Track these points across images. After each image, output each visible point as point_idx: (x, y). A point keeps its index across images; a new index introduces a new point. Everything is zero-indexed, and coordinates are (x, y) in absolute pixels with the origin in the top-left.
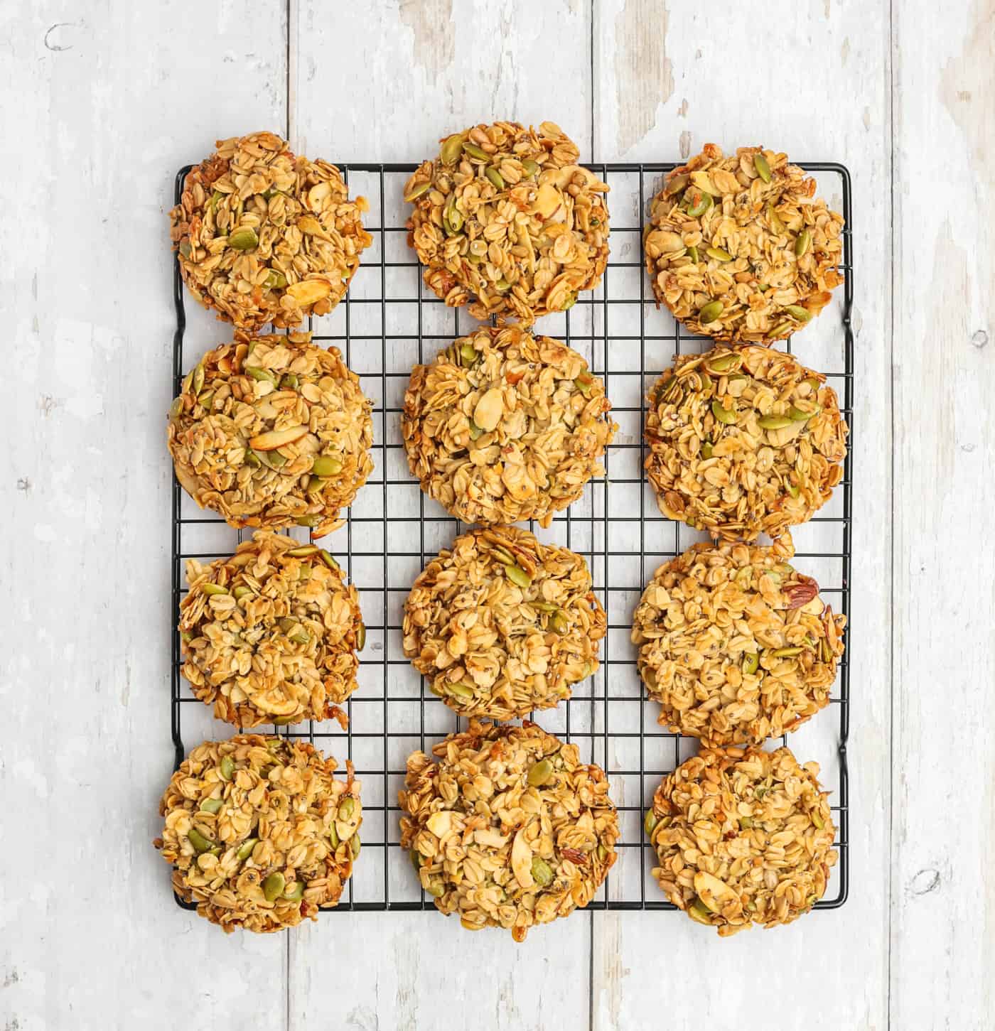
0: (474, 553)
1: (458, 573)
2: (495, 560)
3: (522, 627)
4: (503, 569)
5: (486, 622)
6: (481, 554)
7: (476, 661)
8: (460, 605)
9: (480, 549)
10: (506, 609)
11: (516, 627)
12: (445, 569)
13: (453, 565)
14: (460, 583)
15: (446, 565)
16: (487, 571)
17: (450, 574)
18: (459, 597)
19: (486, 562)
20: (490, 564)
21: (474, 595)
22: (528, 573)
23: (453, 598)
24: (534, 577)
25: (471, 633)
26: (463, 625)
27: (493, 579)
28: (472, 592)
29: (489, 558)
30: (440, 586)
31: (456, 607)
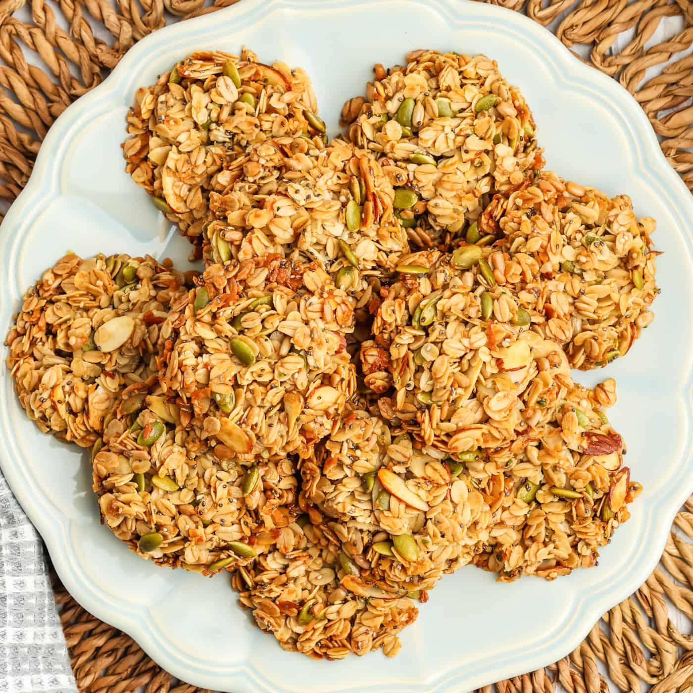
0: (340, 165)
1: (314, 167)
2: (350, 186)
3: (316, 254)
4: (348, 200)
5: (296, 223)
6: (344, 171)
7: (255, 241)
8: (291, 192)
9: (347, 167)
10: (320, 230)
11: (312, 250)
12: (307, 154)
13: (317, 158)
14: (308, 176)
15: (311, 152)
16: (336, 188)
17: (308, 161)
18: (297, 186)
19: (341, 182)
20: (342, 186)
21: (308, 197)
22: (363, 222)
23: (290, 180)
24: (363, 229)
25: (276, 219)
26: (278, 209)
27: (333, 199)
28: (310, 192)
29: (346, 181)
30: (292, 162)
31: (286, 190)
